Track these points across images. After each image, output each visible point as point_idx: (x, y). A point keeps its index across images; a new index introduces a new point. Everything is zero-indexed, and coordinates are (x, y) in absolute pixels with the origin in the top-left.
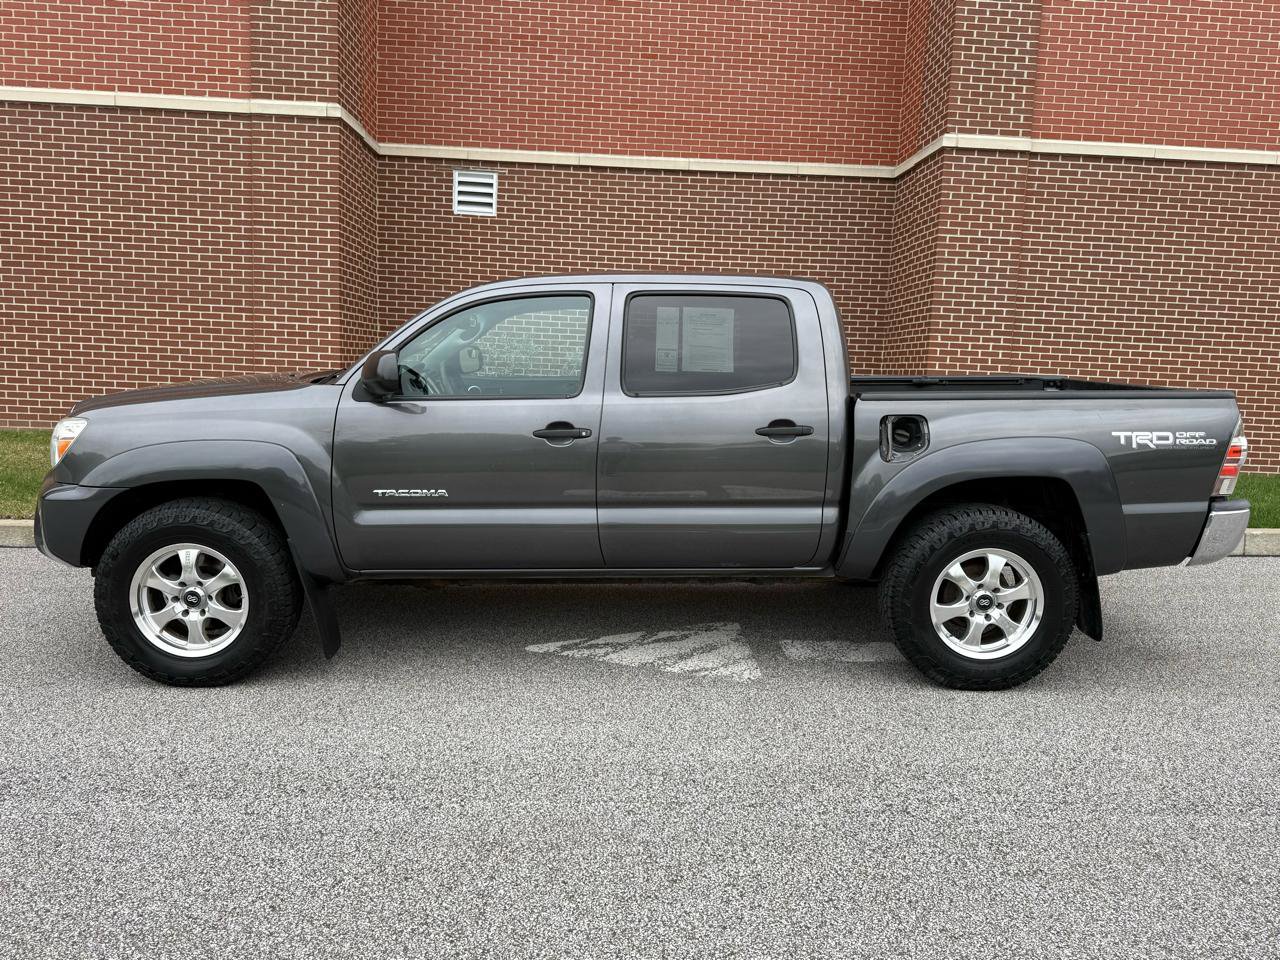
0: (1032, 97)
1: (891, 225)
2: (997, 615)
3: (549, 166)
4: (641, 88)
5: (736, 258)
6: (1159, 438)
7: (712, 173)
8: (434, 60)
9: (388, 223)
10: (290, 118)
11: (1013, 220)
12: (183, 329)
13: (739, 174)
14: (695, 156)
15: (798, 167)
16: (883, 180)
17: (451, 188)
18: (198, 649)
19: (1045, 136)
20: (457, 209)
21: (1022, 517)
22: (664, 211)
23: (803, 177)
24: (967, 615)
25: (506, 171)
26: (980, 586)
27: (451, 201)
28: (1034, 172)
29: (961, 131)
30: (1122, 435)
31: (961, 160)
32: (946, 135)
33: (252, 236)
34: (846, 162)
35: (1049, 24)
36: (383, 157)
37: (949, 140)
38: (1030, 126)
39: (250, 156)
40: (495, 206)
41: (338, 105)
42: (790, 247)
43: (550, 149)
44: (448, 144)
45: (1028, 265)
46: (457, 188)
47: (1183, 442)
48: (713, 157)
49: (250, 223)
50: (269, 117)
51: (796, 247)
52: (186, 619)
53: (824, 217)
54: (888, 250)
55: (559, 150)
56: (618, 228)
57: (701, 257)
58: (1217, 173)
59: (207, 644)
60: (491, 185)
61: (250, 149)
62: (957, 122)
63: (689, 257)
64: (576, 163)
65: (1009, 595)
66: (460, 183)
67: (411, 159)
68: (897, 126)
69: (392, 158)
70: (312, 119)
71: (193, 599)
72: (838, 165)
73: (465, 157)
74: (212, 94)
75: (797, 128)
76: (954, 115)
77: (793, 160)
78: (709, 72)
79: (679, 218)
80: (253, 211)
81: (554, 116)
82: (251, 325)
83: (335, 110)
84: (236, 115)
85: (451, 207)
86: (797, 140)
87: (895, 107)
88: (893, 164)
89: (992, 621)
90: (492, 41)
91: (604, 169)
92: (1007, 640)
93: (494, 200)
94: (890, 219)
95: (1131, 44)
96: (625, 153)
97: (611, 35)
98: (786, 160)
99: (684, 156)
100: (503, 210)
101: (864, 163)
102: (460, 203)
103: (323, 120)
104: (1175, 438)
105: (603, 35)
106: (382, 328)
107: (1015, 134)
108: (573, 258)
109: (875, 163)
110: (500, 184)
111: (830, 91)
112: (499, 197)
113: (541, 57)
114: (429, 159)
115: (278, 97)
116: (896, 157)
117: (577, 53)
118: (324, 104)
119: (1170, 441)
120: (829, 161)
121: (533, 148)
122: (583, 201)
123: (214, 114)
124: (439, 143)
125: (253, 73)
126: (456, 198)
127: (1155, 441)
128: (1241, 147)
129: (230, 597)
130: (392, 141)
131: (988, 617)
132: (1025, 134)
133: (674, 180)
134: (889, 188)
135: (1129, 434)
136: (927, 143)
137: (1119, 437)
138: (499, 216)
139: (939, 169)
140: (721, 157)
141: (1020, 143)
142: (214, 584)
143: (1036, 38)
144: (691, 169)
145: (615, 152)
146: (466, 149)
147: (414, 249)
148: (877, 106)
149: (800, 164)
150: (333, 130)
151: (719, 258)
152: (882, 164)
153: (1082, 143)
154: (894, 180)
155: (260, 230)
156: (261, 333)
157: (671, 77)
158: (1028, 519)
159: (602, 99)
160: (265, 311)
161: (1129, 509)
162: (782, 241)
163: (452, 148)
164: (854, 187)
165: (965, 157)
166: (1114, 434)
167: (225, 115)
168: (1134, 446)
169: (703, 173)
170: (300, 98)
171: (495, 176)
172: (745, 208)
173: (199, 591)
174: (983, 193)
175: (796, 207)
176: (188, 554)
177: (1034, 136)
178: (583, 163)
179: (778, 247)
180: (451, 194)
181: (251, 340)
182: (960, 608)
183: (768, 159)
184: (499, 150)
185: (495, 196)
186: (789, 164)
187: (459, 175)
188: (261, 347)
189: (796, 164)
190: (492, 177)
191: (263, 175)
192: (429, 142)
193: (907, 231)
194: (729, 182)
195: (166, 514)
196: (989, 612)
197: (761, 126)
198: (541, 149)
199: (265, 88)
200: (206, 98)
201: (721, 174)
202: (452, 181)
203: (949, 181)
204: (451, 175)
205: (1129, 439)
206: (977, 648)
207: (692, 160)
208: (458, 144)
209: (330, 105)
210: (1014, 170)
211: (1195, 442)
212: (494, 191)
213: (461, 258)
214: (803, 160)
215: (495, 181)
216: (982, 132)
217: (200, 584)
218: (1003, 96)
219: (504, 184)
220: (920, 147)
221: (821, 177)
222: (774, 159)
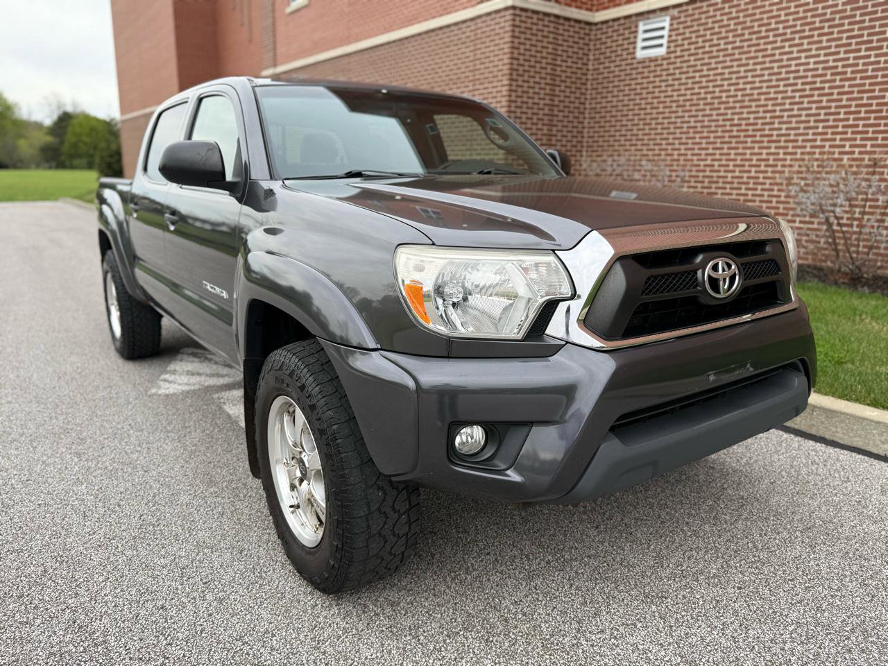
9: (596, 74)
17: (636, 37)
20: (640, 54)
25: (675, 12)
27: (635, 47)
40: (665, 46)
46: (641, 36)
60: (663, 28)
66: (643, 32)
67: (613, 20)
69: (601, 23)
85: (634, 53)
93: (665, 41)
100: (671, 47)
102: (644, 48)
110: (670, 25)
112: (669, 37)
124: (632, 2)
126: (640, 44)
130: (604, 9)
138: (667, 53)
171: (668, 19)
180: (636, 42)
185: (666, 37)
187: (645, 25)
190: (665, 20)
192: (626, 4)
202: (637, 31)
204: (638, 26)
212: (666, 32)
215: (666, 24)
219: (673, 25)
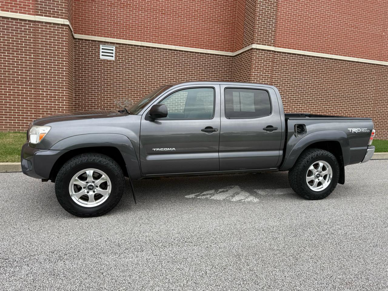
0: (275, 36)
1: (232, 70)
2: (321, 179)
3: (132, 45)
4: (161, 23)
5: (190, 77)
6: (358, 130)
7: (182, 51)
8: (93, 8)
9: (78, 61)
10: (50, 23)
11: (270, 70)
12: (9, 95)
13: (190, 52)
14: (177, 45)
15: (207, 51)
16: (230, 56)
17: (99, 50)
18: (92, 204)
19: (278, 47)
20: (101, 57)
21: (328, 152)
22: (168, 62)
23: (208, 54)
24: (314, 179)
25: (118, 46)
26: (317, 171)
27: (99, 54)
28: (275, 56)
29: (257, 44)
30: (350, 129)
31: (257, 52)
32: (253, 45)
33: (35, 63)
34: (220, 50)
35: (279, 16)
36: (76, 39)
37: (254, 46)
38: (274, 44)
39: (35, 35)
40: (114, 57)
41: (68, 21)
42: (205, 75)
43: (133, 40)
44: (98, 36)
45: (274, 82)
46: (101, 50)
47: (363, 131)
48: (188, 47)
49: (35, 58)
50: (42, 22)
51: (206, 75)
52: (88, 194)
53: (214, 66)
54: (232, 77)
55: (135, 40)
56: (154, 66)
57: (179, 76)
58: (318, 60)
59: (95, 202)
60: (113, 50)
61: (35, 33)
62: (256, 41)
63: (176, 76)
64: (141, 45)
65: (324, 173)
66: (102, 49)
67: (86, 40)
68: (234, 41)
69: (79, 39)
70: (58, 24)
71: (91, 188)
72: (218, 51)
73: (104, 41)
74: (20, 13)
75: (207, 39)
76: (255, 39)
77: (206, 49)
78: (181, 20)
79: (173, 64)
80: (36, 55)
81: (133, 30)
82: (35, 94)
83: (67, 22)
84: (29, 21)
85: (99, 56)
86: (207, 43)
87: (234, 35)
88: (233, 52)
89: (320, 181)
90: (113, 4)
91: (149, 47)
92: (323, 186)
93: (114, 55)
94: (232, 68)
95: (299, 23)
96: (156, 43)
97: (151, 6)
98: (203, 48)
99: (174, 45)
100: (117, 58)
101: (225, 51)
102: (102, 55)
103: (62, 25)
104: (361, 130)
105: (149, 6)
106: (75, 95)
107: (271, 45)
108: (140, 75)
109: (228, 51)
110: (116, 50)
111: (216, 29)
112: (115, 54)
113: (129, 11)
114: (92, 41)
115: (45, 16)
116: (234, 50)
117: (141, 10)
118: (63, 20)
119: (360, 131)
120: (216, 50)
121: (127, 39)
122: (143, 57)
123: (21, 20)
124: (95, 36)
125: (36, 7)
126: (101, 54)
127: (357, 131)
128: (324, 53)
129: (104, 186)
130: (78, 33)
131: (319, 180)
132: (273, 46)
133: (171, 52)
134: (232, 59)
135: (351, 129)
136: (246, 46)
137: (349, 130)
138: (115, 60)
139: (250, 54)
140: (185, 46)
141: (272, 48)
142: (99, 182)
143: (276, 19)
144: (176, 49)
145: (153, 42)
146: (105, 38)
147: (86, 70)
148: (229, 34)
149: (208, 50)
150: (66, 29)
151: (185, 77)
152: (230, 52)
153: (287, 49)
154: (234, 56)
155: (39, 61)
156: (40, 96)
157: (170, 21)
158: (329, 153)
159: (149, 26)
160: (41, 89)
161: (351, 149)
162: (203, 73)
163: (100, 37)
164: (222, 58)
165: (258, 51)
166: (348, 129)
167: (25, 20)
168: (353, 132)
169: (180, 51)
170: (53, 17)
171: (114, 47)
172: (192, 62)
173: (93, 184)
174: (262, 62)
175: (207, 63)
176: (90, 172)
177: (275, 46)
178: (143, 45)
179: (202, 74)
180: (99, 52)
181: (36, 99)
182: (312, 177)
183: (198, 48)
184: (115, 39)
185: (114, 54)
186: (204, 50)
187: (102, 46)
188: (40, 101)
189: (206, 50)
190: (113, 48)
191: (40, 42)
192: (92, 35)
193: (239, 72)
194: (187, 54)
195: (84, 158)
196: (319, 178)
197: (197, 38)
198: (129, 40)
199: (40, 12)
200: (18, 14)
201: (185, 51)
202: (100, 48)
203: (254, 58)
204: (100, 46)
205: (351, 130)
206: (316, 188)
207: (176, 46)
208: (102, 36)
209: (65, 20)
210: (270, 56)
211: (365, 131)
212: (114, 52)
213: (102, 73)
214: (208, 49)
215: (114, 49)
216: (262, 44)
217: (93, 182)
218: (268, 35)
219: (117, 50)
220: (244, 47)
221: (213, 54)
222: (200, 48)
